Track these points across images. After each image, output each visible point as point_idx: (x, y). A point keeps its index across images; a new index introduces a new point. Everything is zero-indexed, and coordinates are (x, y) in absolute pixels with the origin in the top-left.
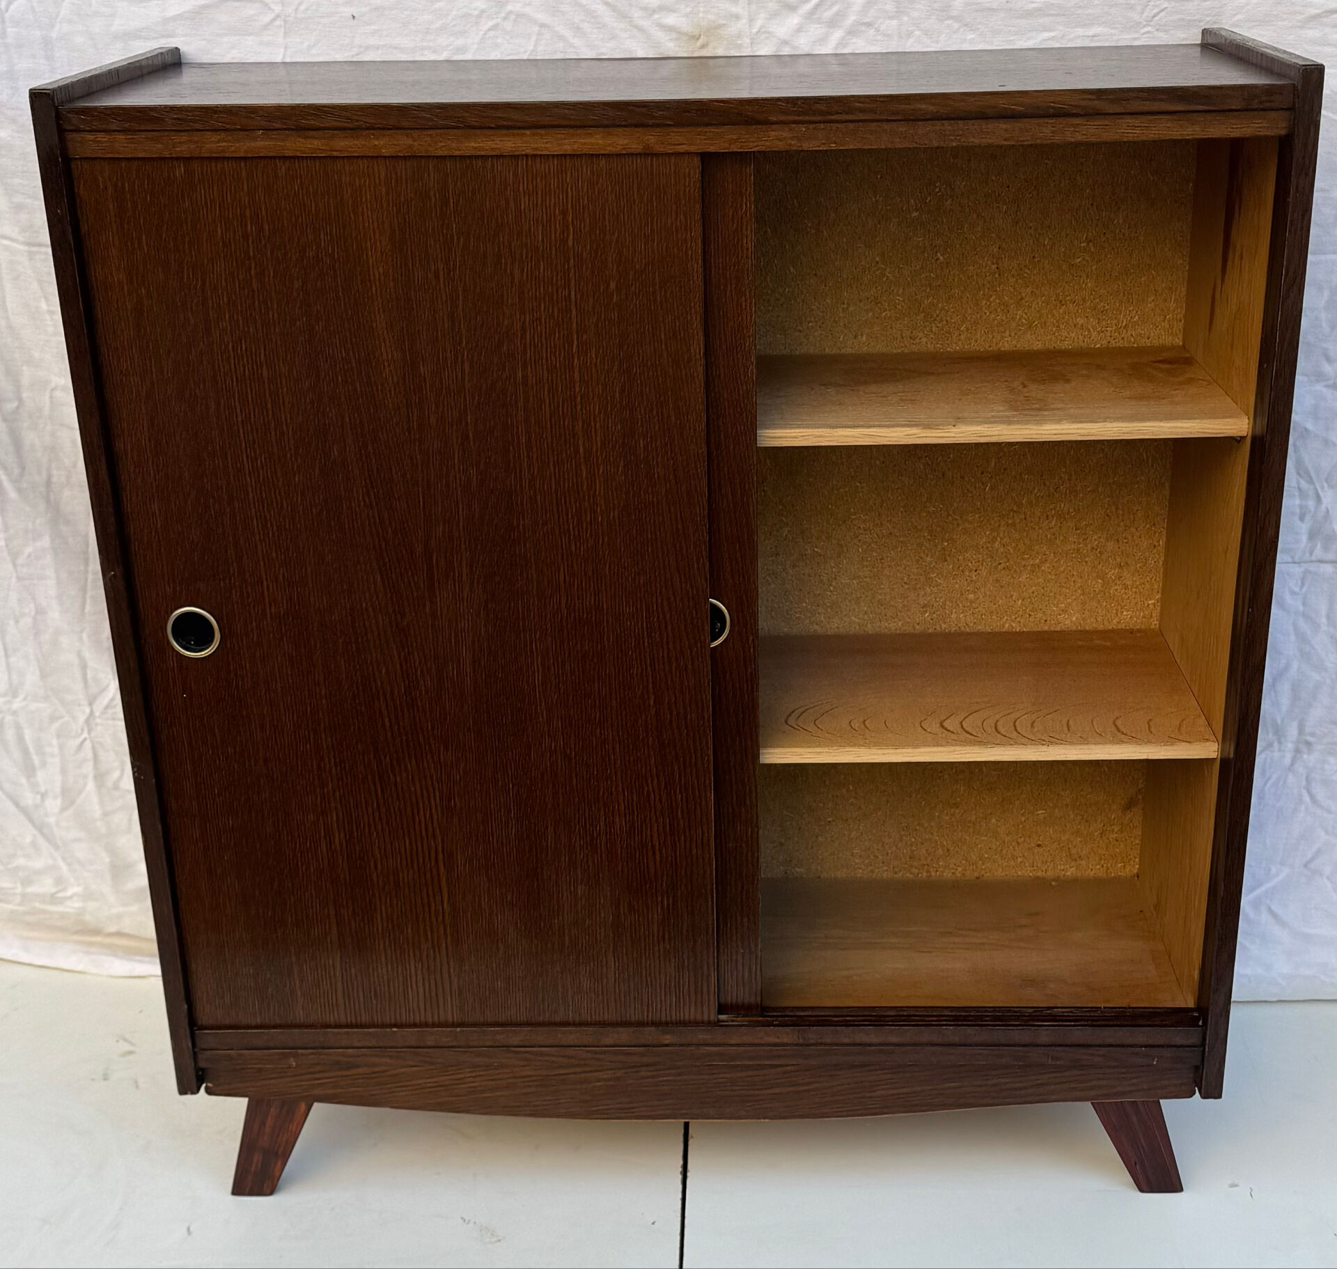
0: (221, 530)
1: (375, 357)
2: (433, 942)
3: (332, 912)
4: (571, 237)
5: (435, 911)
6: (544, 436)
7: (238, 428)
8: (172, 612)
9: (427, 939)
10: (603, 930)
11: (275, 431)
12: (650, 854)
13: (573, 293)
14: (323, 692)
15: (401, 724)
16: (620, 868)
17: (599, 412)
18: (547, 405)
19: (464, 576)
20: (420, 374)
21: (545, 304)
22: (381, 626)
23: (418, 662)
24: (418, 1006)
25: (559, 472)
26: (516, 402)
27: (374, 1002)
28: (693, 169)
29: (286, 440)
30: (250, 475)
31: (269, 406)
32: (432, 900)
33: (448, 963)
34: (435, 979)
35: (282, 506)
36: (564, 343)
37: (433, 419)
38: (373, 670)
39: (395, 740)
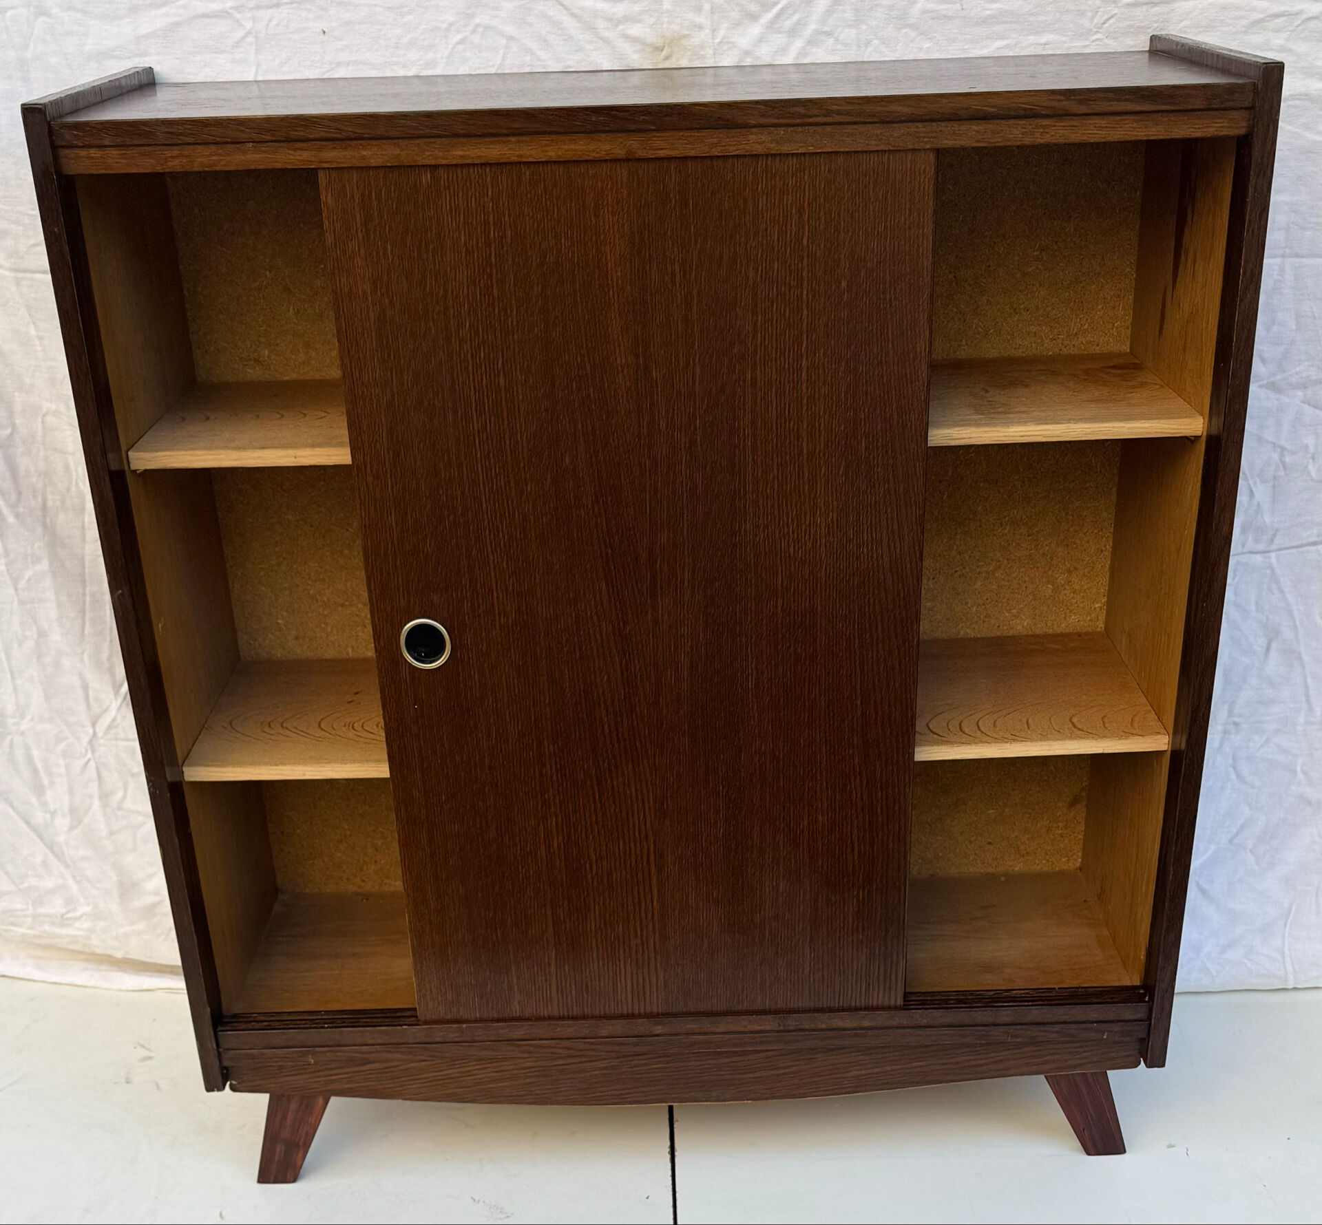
0: (454, 542)
1: (609, 363)
2: (642, 939)
3: (549, 913)
4: (805, 238)
5: (645, 908)
6: (770, 438)
7: (474, 438)
8: (405, 625)
9: (636, 936)
10: (801, 923)
11: (510, 440)
12: (849, 850)
13: (805, 293)
14: (547, 700)
15: (620, 730)
16: (820, 864)
17: (825, 413)
18: (774, 407)
19: (686, 581)
20: (652, 378)
21: (777, 303)
22: (604, 633)
23: (638, 667)
24: (626, 999)
25: (782, 475)
26: (744, 405)
27: (585, 995)
28: (927, 165)
29: (520, 450)
30: (484, 485)
31: (505, 414)
32: (642, 899)
33: (656, 959)
34: (643, 973)
35: (514, 514)
36: (793, 343)
37: (663, 424)
38: (595, 677)
39: (613, 746)
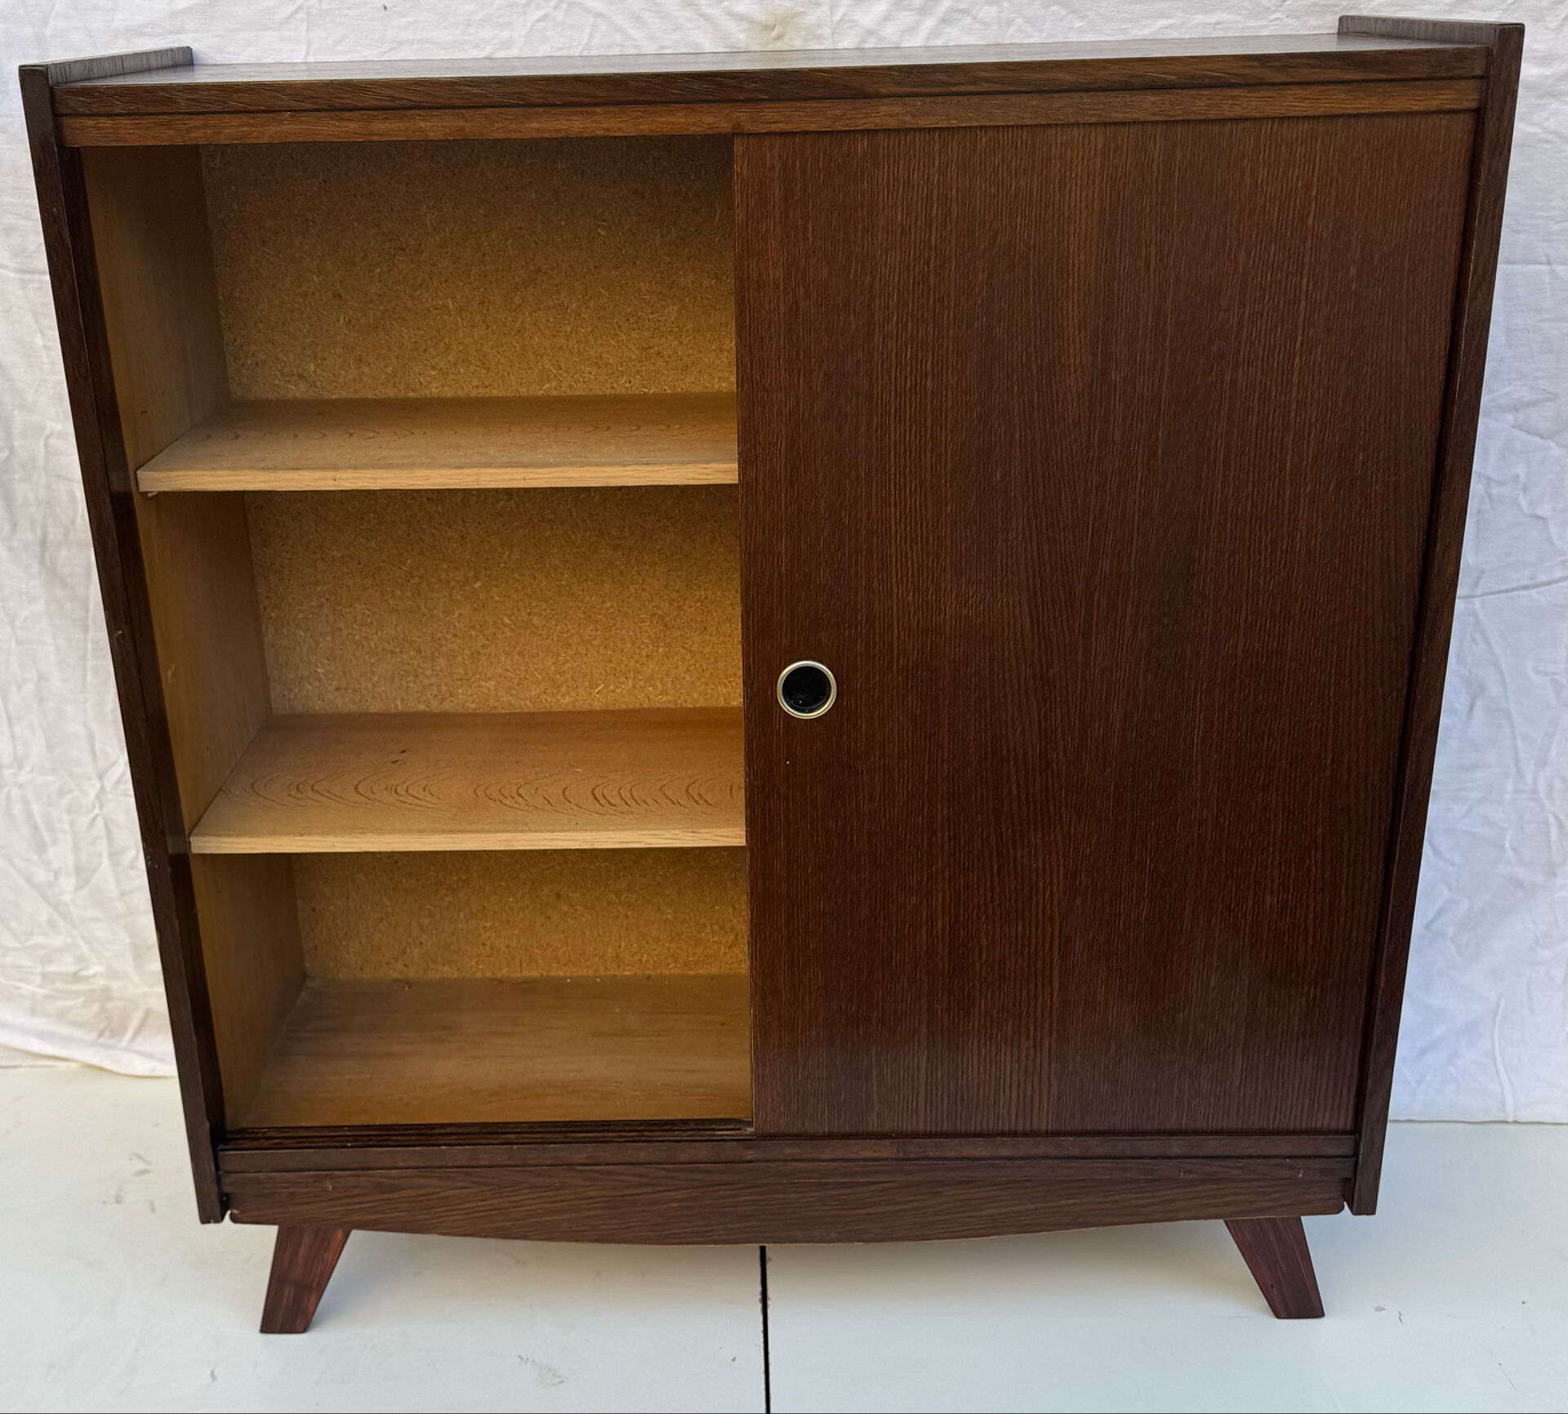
0: (853, 571)
1: (1060, 363)
2: (1035, 1040)
3: (925, 1007)
4: (1311, 216)
5: (1042, 1004)
7: (889, 450)
8: (786, 667)
10: (1234, 1025)
11: (932, 453)
12: (1301, 938)
13: (1305, 280)
14: (946, 756)
15: (1031, 791)
16: (1264, 954)
17: (1316, 421)
18: (1255, 413)
19: (1128, 618)
20: (1110, 380)
21: (1270, 293)
22: (1023, 678)
23: (1059, 718)
24: (1009, 1113)
25: (1258, 493)
26: (1219, 411)
27: (960, 1108)
29: (943, 464)
30: (895, 505)
31: (929, 423)
32: (1039, 991)
33: (1050, 1064)
34: (1033, 1081)
35: (927, 539)
36: (1286, 339)
37: (1118, 435)
38: (1007, 728)
39: (1021, 809)
